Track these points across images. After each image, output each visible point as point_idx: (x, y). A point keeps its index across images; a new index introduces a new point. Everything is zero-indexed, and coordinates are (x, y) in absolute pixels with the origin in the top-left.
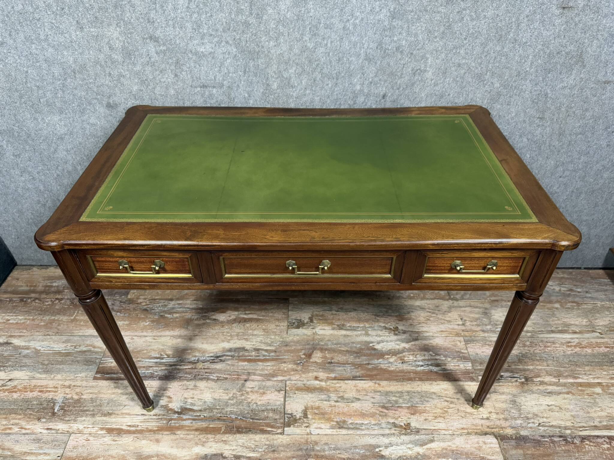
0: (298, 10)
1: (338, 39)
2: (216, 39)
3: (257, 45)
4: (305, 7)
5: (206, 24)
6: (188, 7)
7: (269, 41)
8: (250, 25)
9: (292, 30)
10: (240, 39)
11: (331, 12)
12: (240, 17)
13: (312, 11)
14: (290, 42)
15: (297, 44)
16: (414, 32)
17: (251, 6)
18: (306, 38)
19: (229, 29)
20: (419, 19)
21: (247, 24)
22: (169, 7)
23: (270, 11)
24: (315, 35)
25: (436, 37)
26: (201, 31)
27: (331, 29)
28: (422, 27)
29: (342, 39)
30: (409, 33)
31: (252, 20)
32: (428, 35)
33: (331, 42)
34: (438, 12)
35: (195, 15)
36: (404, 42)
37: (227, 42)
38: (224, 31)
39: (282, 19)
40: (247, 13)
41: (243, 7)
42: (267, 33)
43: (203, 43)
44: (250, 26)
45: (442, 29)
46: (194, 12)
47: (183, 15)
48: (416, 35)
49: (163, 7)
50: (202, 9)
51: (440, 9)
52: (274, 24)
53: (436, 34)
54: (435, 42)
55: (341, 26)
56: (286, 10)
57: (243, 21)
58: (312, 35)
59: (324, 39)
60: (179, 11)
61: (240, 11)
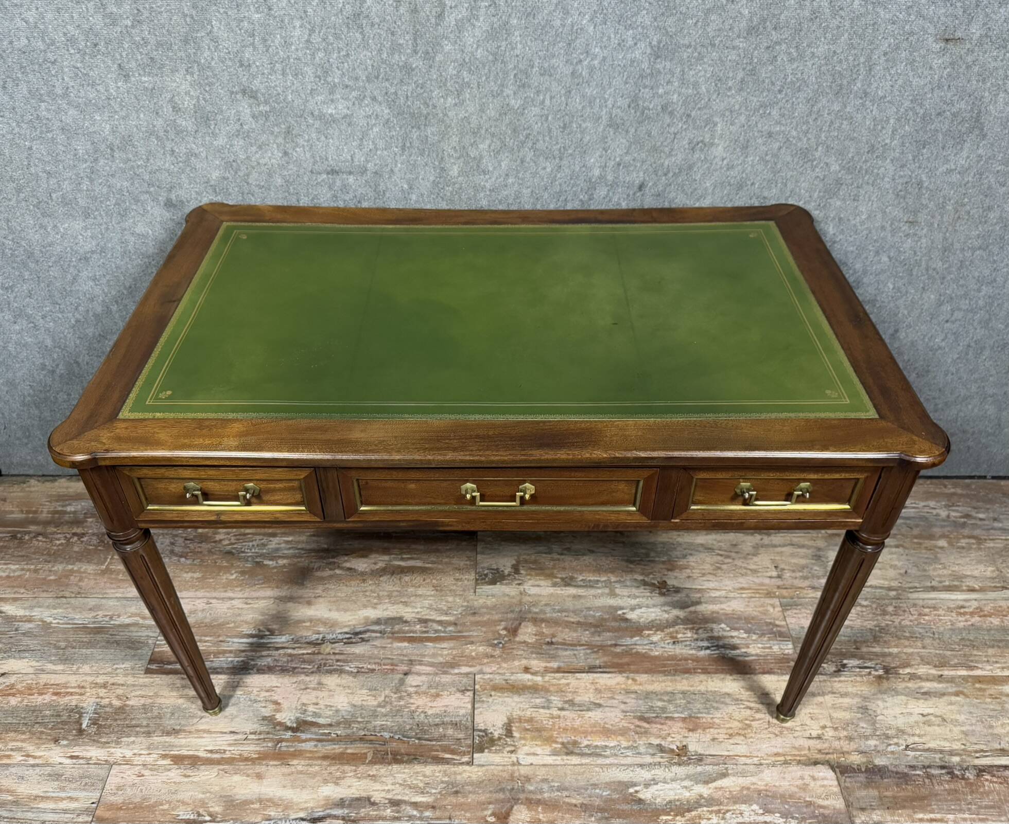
0: (495, 45)
1: (563, 92)
2: (354, 94)
3: (425, 103)
4: (506, 39)
5: (338, 68)
6: (308, 41)
7: (445, 97)
8: (413, 70)
9: (484, 78)
10: (396, 93)
11: (551, 48)
12: (396, 57)
13: (519, 46)
14: (481, 99)
15: (493, 102)
16: (692, 80)
17: (415, 39)
18: (507, 91)
19: (377, 78)
20: (700, 58)
21: (408, 69)
22: (277, 42)
23: (448, 48)
24: (524, 86)
25: (730, 89)
26: (329, 79)
27: (551, 76)
28: (706, 72)
29: (570, 92)
30: (683, 81)
31: (417, 62)
32: (716, 85)
33: (551, 98)
34: (734, 48)
35: (321, 54)
36: (675, 96)
37: (374, 99)
38: (368, 79)
39: (467, 60)
40: (409, 51)
41: (401, 41)
42: (442, 84)
43: (332, 101)
44: (414, 73)
45: (740, 75)
46: (319, 49)
47: (300, 54)
48: (696, 85)
49: (266, 40)
50: (332, 44)
51: (737, 42)
52: (455, 68)
53: (730, 84)
54: (729, 96)
55: (568, 70)
56: (475, 46)
57: (401, 64)
58: (519, 86)
59: (538, 92)
60: (293, 47)
61: (396, 48)
